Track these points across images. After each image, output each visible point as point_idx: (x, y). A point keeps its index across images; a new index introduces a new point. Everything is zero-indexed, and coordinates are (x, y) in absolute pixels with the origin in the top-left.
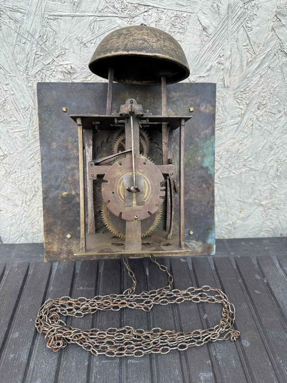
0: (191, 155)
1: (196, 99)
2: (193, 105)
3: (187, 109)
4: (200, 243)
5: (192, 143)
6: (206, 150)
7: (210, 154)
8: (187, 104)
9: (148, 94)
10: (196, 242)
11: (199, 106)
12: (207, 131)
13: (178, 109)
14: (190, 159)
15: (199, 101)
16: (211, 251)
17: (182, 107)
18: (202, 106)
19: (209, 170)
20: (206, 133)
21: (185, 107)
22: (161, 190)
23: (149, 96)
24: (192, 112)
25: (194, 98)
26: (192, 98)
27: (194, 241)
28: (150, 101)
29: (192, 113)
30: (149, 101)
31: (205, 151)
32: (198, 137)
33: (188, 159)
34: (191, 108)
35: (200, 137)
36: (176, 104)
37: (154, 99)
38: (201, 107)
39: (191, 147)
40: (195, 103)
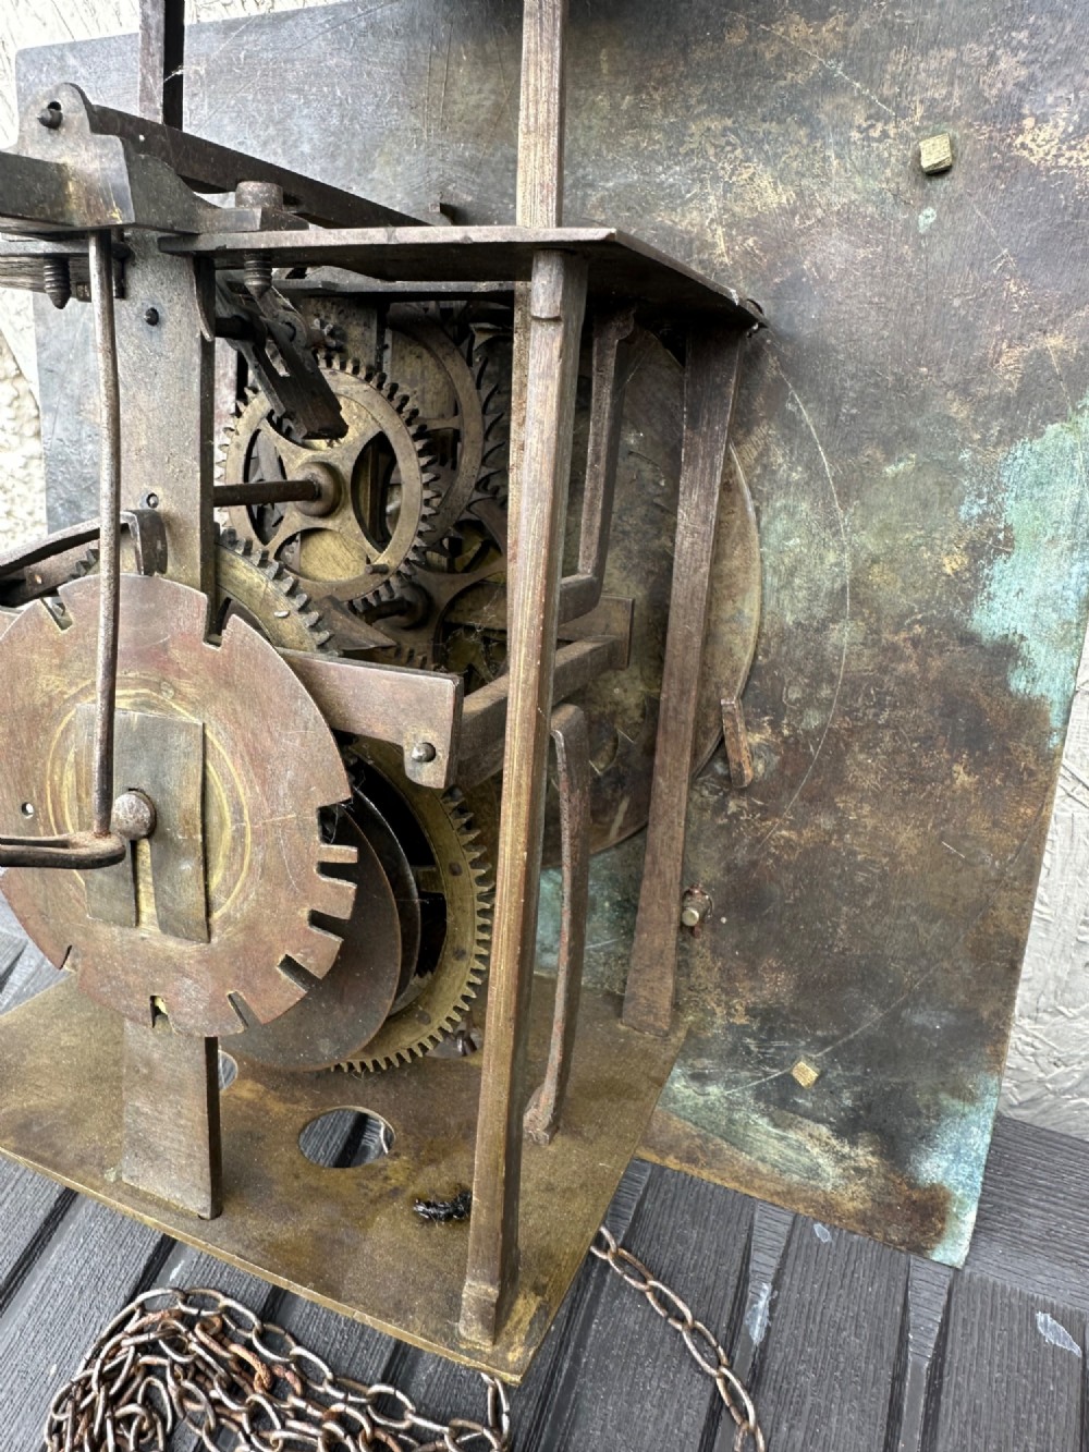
0: (886, 528)
1: (993, 59)
2: (957, 115)
3: (895, 153)
4: (864, 1156)
5: (911, 438)
6: (1026, 503)
7: (1053, 541)
8: (903, 113)
9: (603, 56)
10: (834, 1142)
11: (1009, 114)
12: (1054, 342)
13: (825, 159)
14: (875, 561)
15: (1023, 73)
16: (939, 1234)
17: (855, 135)
18: (1041, 120)
19: (1028, 664)
20: (1041, 355)
21: (885, 134)
22: (328, 869)
23: (605, 68)
24: (938, 173)
25: (975, 51)
26: (952, 54)
27: (824, 1130)
28: (615, 107)
29: (942, 184)
30: (606, 104)
31: (1015, 512)
32: (963, 389)
33: (854, 558)
34: (925, 146)
35: (982, 391)
36: (807, 120)
37: (638, 90)
38: (1029, 123)
39: (890, 470)
40: (978, 96)
